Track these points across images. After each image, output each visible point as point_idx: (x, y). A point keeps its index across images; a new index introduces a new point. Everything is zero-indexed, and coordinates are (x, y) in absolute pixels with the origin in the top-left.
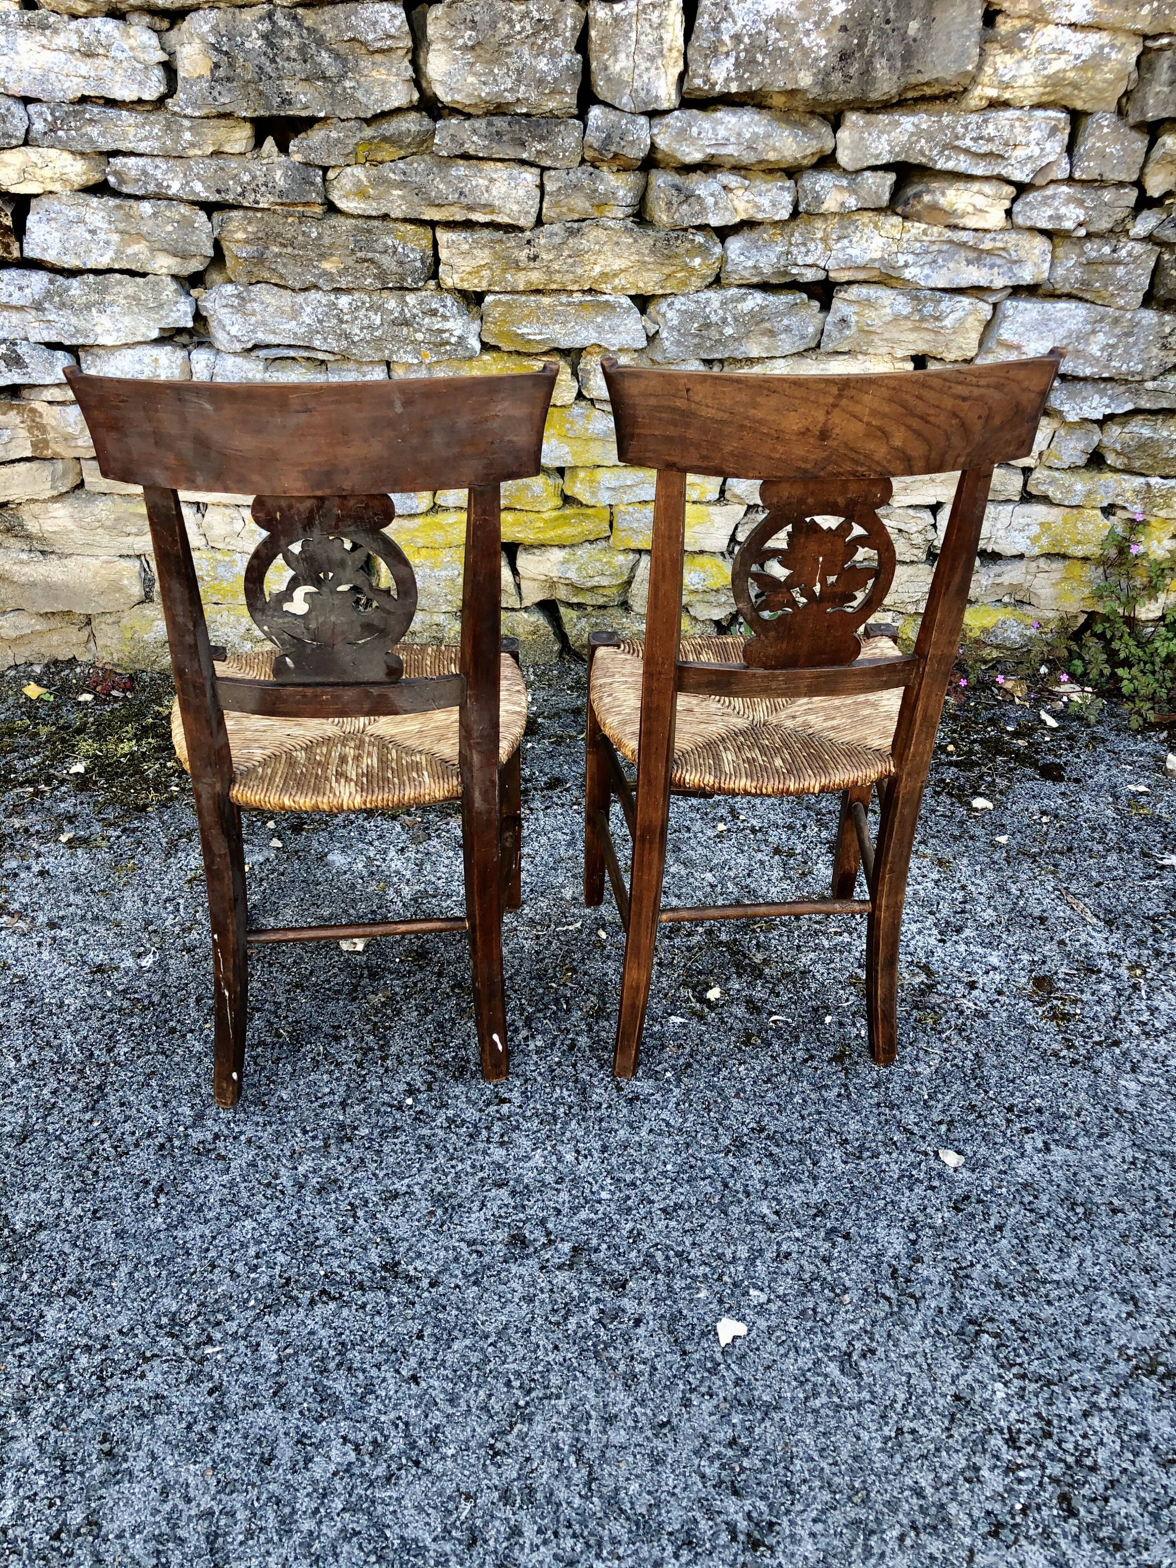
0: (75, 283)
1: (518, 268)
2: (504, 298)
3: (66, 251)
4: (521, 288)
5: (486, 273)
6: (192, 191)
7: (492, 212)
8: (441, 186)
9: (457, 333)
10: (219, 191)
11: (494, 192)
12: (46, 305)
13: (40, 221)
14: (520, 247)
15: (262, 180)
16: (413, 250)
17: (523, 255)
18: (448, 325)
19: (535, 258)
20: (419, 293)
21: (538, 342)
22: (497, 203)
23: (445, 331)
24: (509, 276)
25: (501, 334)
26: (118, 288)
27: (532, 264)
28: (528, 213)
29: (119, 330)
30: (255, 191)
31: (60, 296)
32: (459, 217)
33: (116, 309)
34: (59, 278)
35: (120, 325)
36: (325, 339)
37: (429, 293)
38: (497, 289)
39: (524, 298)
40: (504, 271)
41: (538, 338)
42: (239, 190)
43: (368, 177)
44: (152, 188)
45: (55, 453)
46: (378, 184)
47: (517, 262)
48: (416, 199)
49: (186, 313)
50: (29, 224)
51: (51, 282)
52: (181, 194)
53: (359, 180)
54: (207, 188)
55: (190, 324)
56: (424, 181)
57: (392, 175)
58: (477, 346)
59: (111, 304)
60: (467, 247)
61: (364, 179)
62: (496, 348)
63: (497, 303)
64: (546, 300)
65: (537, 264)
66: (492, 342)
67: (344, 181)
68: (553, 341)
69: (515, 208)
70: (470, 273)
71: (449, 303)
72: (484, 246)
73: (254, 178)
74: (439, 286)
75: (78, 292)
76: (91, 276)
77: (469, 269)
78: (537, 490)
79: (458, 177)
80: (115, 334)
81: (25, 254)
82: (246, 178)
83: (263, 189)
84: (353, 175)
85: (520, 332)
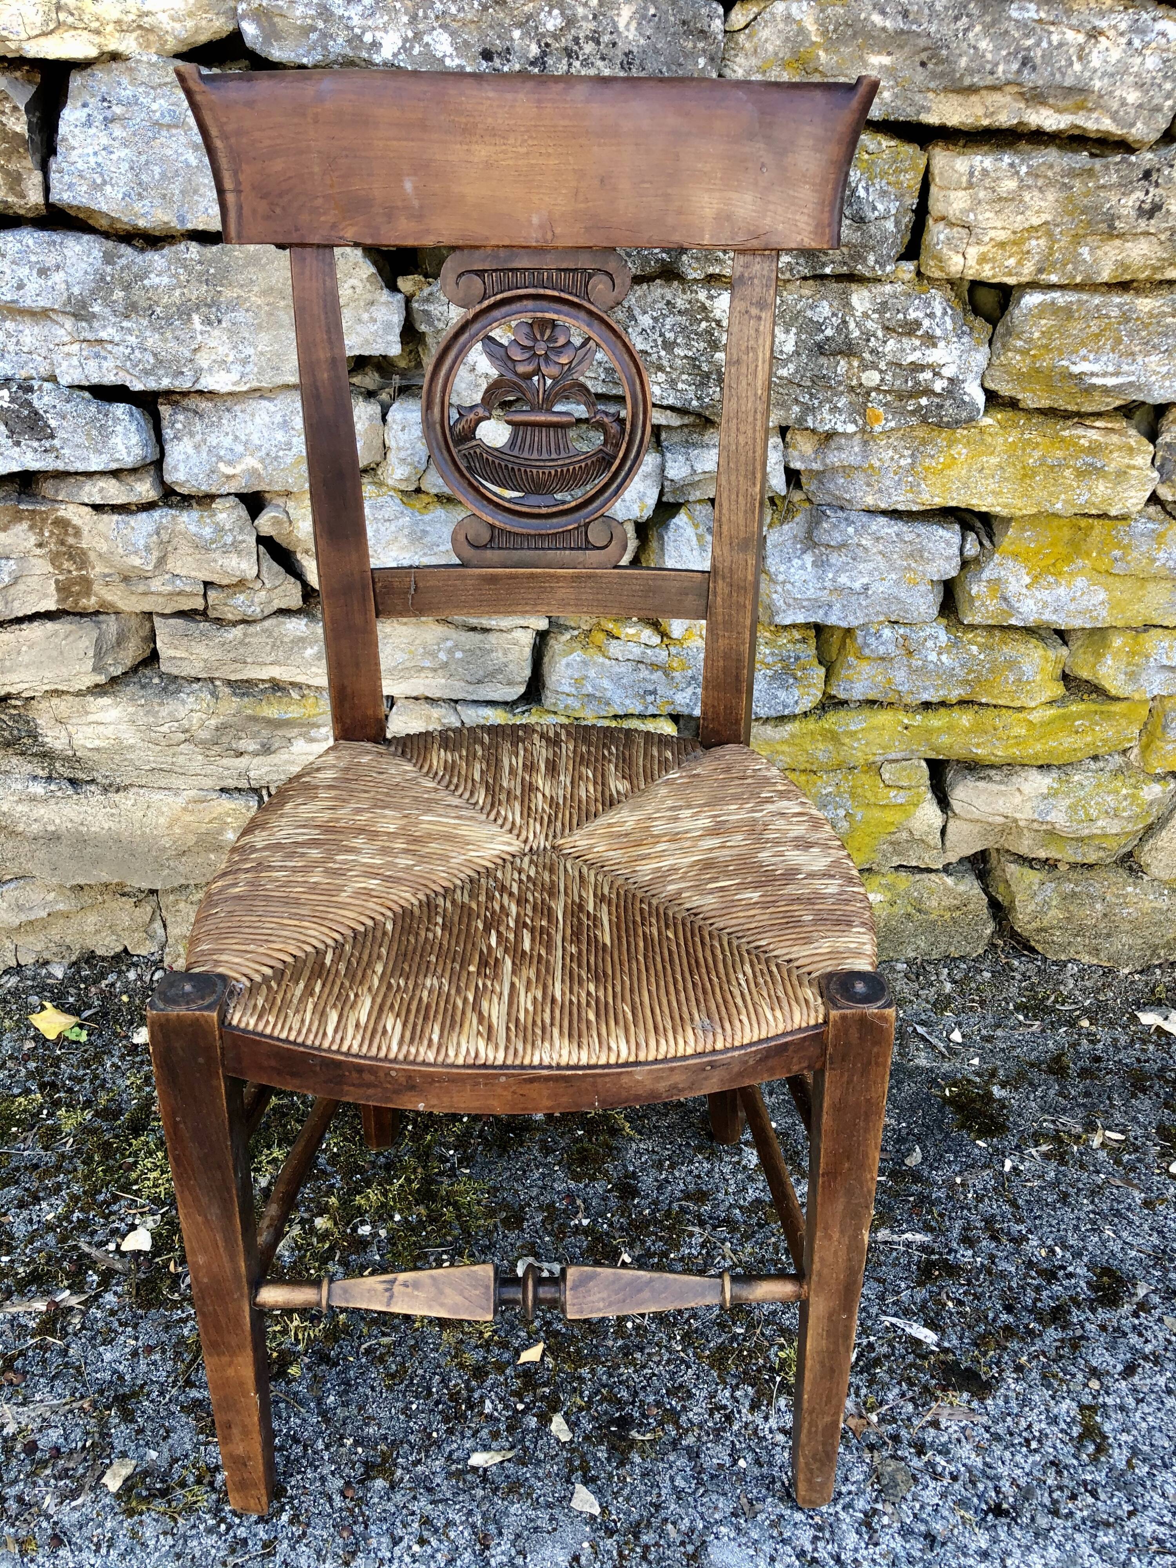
0: (157, 259)
1: (1111, 233)
2: (1060, 298)
3: (141, 190)
4: (1105, 276)
5: (1037, 245)
6: (428, 54)
7: (1079, 107)
8: (984, 44)
9: (947, 372)
10: (487, 55)
11: (1096, 61)
12: (96, 309)
13: (89, 122)
14: (1125, 187)
15: (588, 26)
16: (883, 193)
17: (1128, 204)
18: (935, 355)
19: (1151, 211)
20: (878, 289)
21: (1106, 390)
22: (1097, 84)
23: (922, 368)
24: (1085, 251)
25: (1035, 375)
26: (252, 273)
27: (1143, 224)
28: (1158, 109)
29: (245, 362)
30: (569, 53)
31: (127, 288)
32: (1005, 120)
33: (240, 316)
34: (125, 249)
35: (250, 351)
36: (673, 383)
37: (899, 288)
38: (1054, 278)
39: (1097, 300)
40: (1077, 239)
41: (1110, 382)
42: (534, 50)
43: (822, 24)
44: (338, 46)
45: (103, 603)
46: (842, 40)
47: (1111, 219)
48: (920, 76)
49: (388, 326)
50: (63, 129)
51: (109, 258)
52: (403, 61)
53: (801, 31)
54: (462, 48)
55: (394, 349)
56: (947, 30)
57: (877, 18)
58: (980, 399)
59: (233, 306)
60: (1011, 184)
61: (811, 27)
62: (1013, 404)
63: (1043, 310)
64: (1145, 304)
65: (1153, 225)
66: (1005, 389)
67: (765, 33)
68: (1139, 388)
69: (1133, 97)
70: (1002, 245)
71: (938, 308)
72: (1050, 183)
73: (571, 22)
74: (919, 274)
75: (165, 280)
76: (194, 248)
77: (1002, 235)
78: (1027, 668)
79: (1021, 24)
80: (237, 369)
81: (54, 198)
82: (552, 22)
83: (589, 48)
84: (788, 18)
85: (1076, 369)
